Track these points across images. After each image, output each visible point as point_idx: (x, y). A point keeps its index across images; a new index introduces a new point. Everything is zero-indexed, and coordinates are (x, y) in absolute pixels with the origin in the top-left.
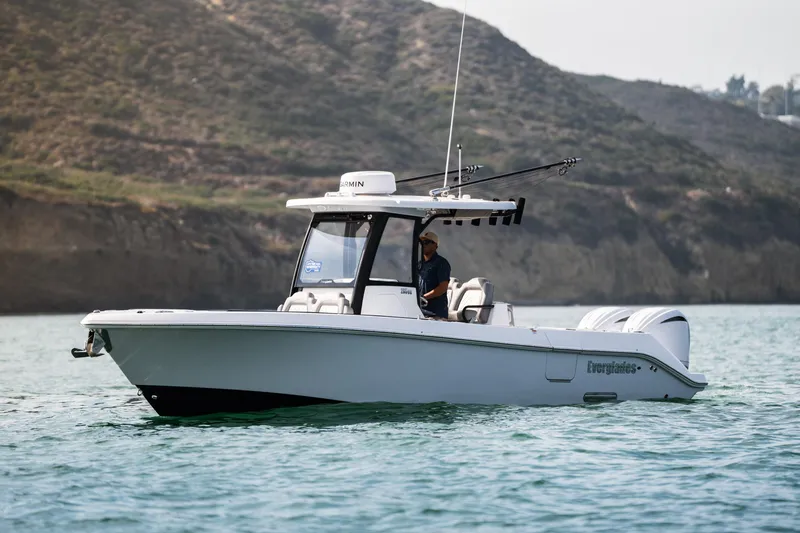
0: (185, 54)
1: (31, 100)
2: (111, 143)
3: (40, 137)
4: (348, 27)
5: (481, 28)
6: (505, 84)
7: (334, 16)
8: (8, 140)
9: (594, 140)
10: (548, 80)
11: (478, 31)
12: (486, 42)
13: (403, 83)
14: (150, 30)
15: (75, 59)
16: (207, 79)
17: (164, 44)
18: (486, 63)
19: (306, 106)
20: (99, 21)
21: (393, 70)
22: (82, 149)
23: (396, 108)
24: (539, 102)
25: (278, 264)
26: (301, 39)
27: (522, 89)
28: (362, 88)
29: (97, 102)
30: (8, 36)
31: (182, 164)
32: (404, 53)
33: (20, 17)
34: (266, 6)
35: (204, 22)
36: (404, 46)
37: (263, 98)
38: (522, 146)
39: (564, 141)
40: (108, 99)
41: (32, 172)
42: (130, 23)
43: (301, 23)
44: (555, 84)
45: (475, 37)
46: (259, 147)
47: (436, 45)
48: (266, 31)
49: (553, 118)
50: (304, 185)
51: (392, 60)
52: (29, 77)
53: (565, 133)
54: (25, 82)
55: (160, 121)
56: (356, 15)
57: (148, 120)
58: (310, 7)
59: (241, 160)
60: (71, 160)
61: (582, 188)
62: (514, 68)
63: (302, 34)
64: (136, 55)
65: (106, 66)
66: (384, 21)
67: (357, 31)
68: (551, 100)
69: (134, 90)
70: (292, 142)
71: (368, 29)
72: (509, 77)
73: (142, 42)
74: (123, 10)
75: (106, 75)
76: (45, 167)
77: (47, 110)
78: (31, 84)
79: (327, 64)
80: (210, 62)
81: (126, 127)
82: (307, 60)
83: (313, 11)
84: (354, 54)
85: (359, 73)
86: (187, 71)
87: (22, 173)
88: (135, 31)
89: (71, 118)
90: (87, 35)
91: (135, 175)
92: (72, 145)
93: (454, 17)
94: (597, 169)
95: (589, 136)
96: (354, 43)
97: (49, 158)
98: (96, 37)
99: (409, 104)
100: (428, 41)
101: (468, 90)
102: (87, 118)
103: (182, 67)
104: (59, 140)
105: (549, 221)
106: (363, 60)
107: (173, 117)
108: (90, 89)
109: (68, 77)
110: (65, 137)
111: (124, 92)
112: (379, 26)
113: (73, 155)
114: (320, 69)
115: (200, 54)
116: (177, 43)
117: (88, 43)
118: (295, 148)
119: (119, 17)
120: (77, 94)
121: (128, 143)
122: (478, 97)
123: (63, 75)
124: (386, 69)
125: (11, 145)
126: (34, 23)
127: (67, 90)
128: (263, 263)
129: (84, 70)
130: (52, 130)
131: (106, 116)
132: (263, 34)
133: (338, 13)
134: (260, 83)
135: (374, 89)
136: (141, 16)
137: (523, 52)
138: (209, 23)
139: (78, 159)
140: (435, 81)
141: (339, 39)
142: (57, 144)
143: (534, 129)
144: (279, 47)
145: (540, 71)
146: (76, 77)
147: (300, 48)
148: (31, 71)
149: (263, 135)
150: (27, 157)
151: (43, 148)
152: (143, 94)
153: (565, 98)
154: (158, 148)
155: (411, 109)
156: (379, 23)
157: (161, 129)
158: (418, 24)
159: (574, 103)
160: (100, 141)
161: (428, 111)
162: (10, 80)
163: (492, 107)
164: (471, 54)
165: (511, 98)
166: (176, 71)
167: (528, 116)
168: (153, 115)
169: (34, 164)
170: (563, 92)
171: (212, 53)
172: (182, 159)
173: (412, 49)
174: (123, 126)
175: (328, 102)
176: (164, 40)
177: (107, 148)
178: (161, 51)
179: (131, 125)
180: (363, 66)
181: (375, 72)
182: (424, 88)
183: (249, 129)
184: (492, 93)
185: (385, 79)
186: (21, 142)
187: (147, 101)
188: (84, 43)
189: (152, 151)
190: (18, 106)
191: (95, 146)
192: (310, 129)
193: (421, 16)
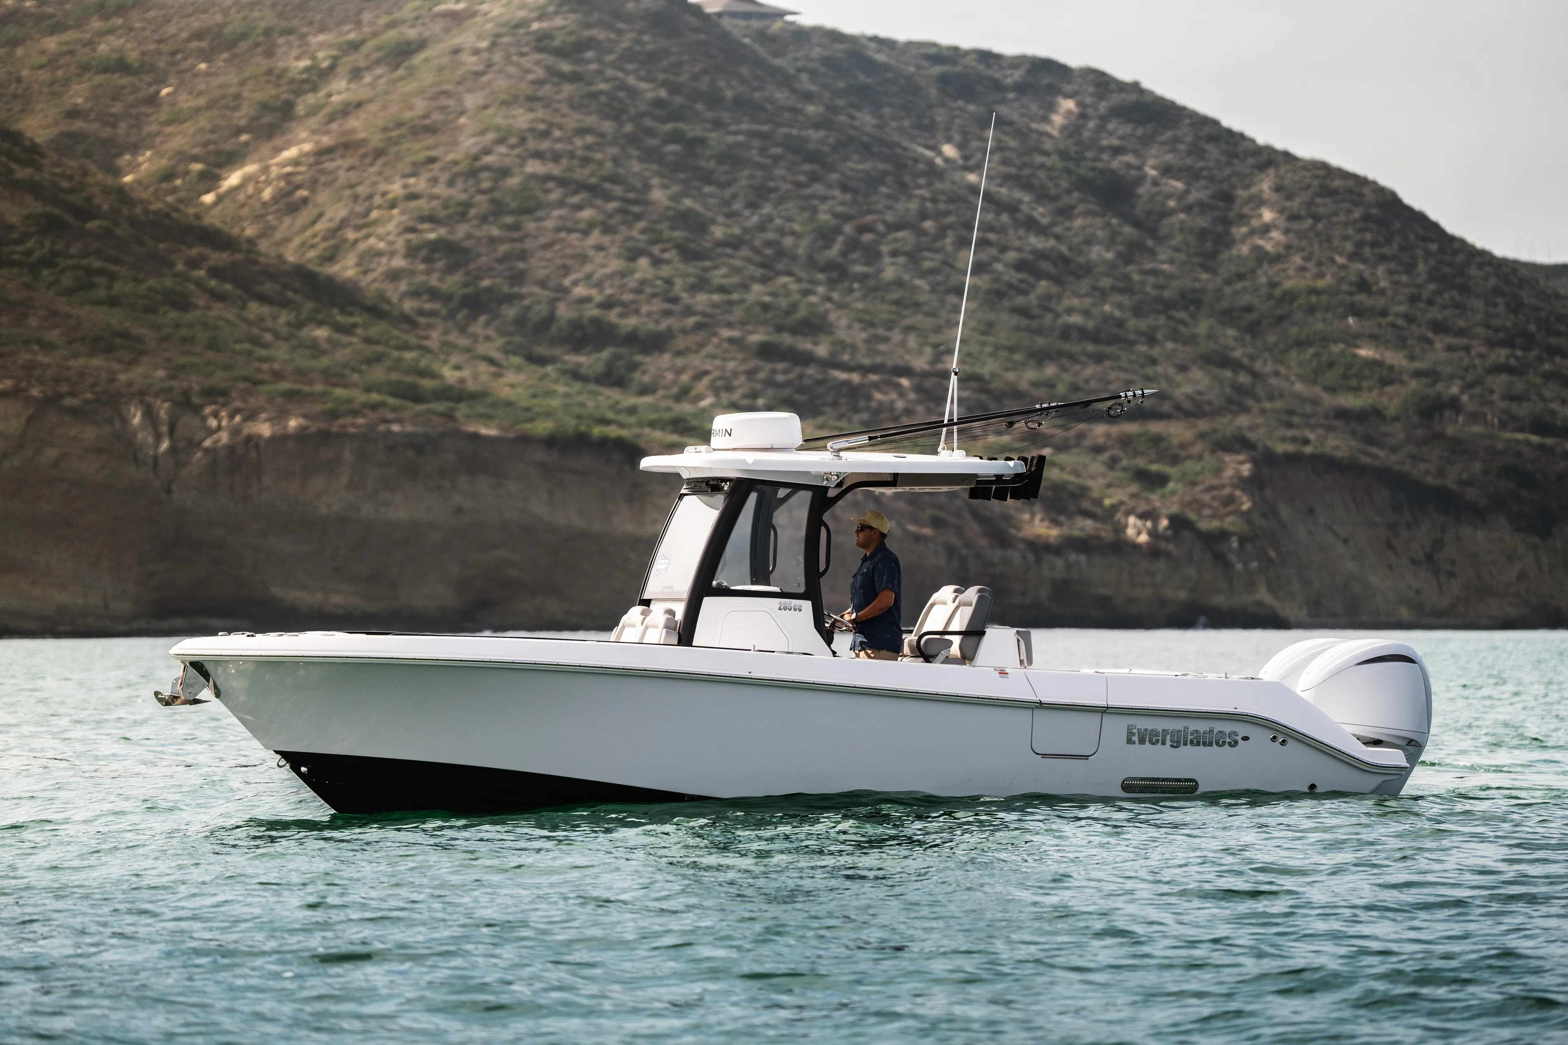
0: (900, 234)
1: (668, 306)
2: (785, 372)
3: (680, 362)
4: (1155, 190)
5: (1366, 190)
6: (1405, 278)
7: (1133, 173)
8: (634, 367)
9: (1547, 367)
10: (1473, 271)
11: (1361, 195)
12: (1374, 211)
13: (1241, 277)
14: (848, 197)
15: (735, 243)
16: (932, 271)
17: (869, 218)
18: (1374, 244)
19: (1086, 313)
20: (771, 184)
21: (1225, 255)
22: (742, 379)
23: (1228, 316)
24: (1457, 306)
25: (1039, 560)
26: (1081, 208)
27: (1432, 287)
28: (1175, 284)
29: (766, 307)
30: (636, 209)
31: (892, 402)
32: (1244, 230)
33: (655, 181)
34: (1026, 159)
35: (930, 184)
36: (1243, 219)
37: (1020, 301)
38: (1431, 375)
39: (1499, 369)
40: (783, 302)
41: (667, 416)
42: (818, 188)
43: (1083, 184)
44: (1486, 278)
45: (1355, 204)
46: (1010, 376)
47: (1293, 217)
48: (1027, 198)
49: (1481, 331)
50: (1081, 436)
51: (1224, 241)
52: (665, 271)
53: (1501, 355)
54: (659, 278)
55: (860, 336)
56: (1167, 171)
57: (842, 335)
58: (1096, 160)
59: (983, 397)
60: (725, 397)
61: (1528, 443)
62: (1420, 252)
63: (1082, 201)
64: (826, 236)
65: (781, 253)
66: (1211, 179)
67: (1169, 196)
68: (1478, 304)
69: (821, 290)
70: (1064, 369)
71: (1187, 192)
72: (1410, 268)
73: (835, 215)
74: (807, 167)
75: (780, 267)
76: (685, 408)
77: (691, 321)
78: (669, 282)
79: (1121, 248)
80: (938, 245)
81: (808, 346)
82: (1088, 242)
83: (1099, 165)
84: (1163, 231)
85: (1171, 262)
86: (902, 260)
87: (653, 416)
88: (824, 199)
89: (726, 333)
90: (753, 206)
91: (820, 420)
92: (727, 374)
93: (1322, 173)
94: (1553, 413)
95: (1540, 359)
96: (1165, 214)
97: (693, 393)
98: (767, 209)
99: (1249, 309)
100: (1282, 211)
101: (1345, 287)
102: (751, 333)
103: (894, 254)
104: (708, 367)
105: (1472, 494)
106: (1177, 240)
107: (880, 331)
108: (757, 288)
109: (723, 271)
110: (718, 363)
111: (806, 293)
112: (1206, 188)
113: (729, 389)
114: (1110, 256)
115: (924, 233)
116: (889, 217)
117: (755, 219)
118: (1067, 377)
119: (802, 178)
120: (735, 296)
121: (811, 371)
122: (1361, 298)
123: (716, 268)
124: (1214, 255)
125: (637, 375)
126: (676, 189)
127: (722, 289)
128: (1015, 556)
129: (748, 260)
130: (697, 352)
131: (780, 329)
132: (1020, 201)
133: (1140, 168)
134: (1014, 277)
135: (1197, 285)
136: (834, 177)
137: (1435, 228)
138: (939, 186)
139: (736, 396)
140: (1291, 272)
141: (1139, 210)
142: (706, 373)
143: (1450, 348)
144: (1045, 221)
145: (1460, 258)
146: (736, 271)
147: (1079, 222)
148: (668, 262)
149: (1018, 357)
150: (660, 393)
151: (685, 378)
152: (835, 296)
153: (1500, 300)
154: (855, 378)
155: (1254, 316)
156: (1203, 183)
157: (862, 346)
158: (1265, 185)
159: (1516, 307)
160: (767, 366)
161: (1281, 319)
162: (638, 275)
163: (1384, 313)
164: (1350, 231)
165: (1414, 299)
166: (887, 260)
167: (1439, 327)
168: (850, 327)
169: (670, 403)
170: (1497, 291)
171: (942, 233)
172: (893, 396)
173: (1255, 223)
174: (803, 344)
175: (1120, 306)
176: (870, 212)
177: (780, 378)
178: (864, 229)
179: (816, 343)
180: (1177, 249)
181: (1196, 260)
182: (1273, 285)
183: (997, 348)
184: (1382, 292)
185: (1214, 272)
186: (652, 369)
187: (840, 306)
188: (747, 218)
189: (847, 383)
190: (649, 314)
191: (761, 375)
192: (1091, 348)
193: (1271, 172)
